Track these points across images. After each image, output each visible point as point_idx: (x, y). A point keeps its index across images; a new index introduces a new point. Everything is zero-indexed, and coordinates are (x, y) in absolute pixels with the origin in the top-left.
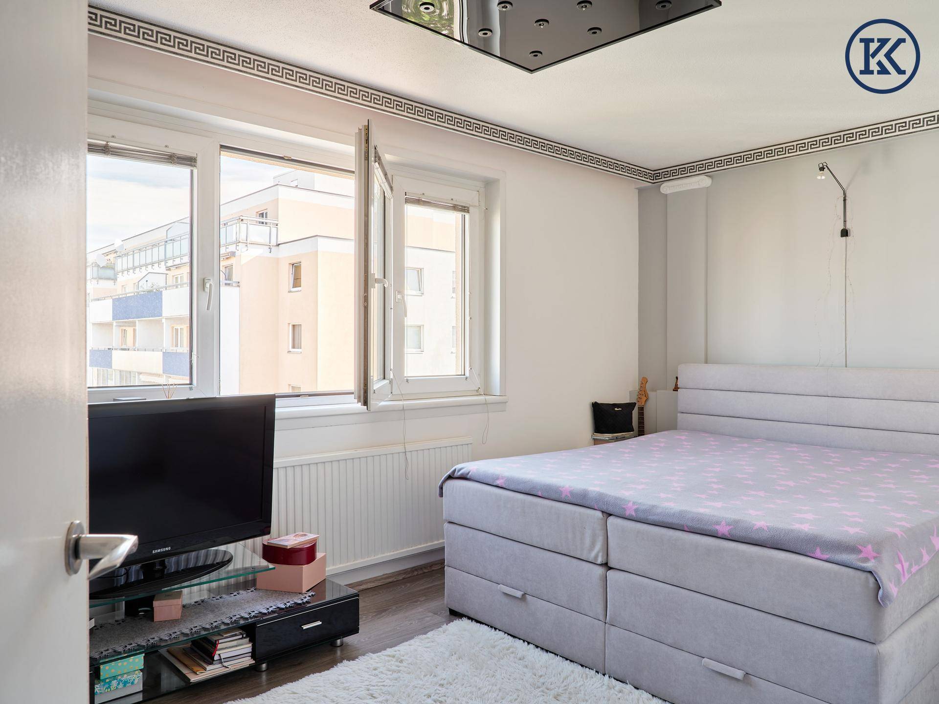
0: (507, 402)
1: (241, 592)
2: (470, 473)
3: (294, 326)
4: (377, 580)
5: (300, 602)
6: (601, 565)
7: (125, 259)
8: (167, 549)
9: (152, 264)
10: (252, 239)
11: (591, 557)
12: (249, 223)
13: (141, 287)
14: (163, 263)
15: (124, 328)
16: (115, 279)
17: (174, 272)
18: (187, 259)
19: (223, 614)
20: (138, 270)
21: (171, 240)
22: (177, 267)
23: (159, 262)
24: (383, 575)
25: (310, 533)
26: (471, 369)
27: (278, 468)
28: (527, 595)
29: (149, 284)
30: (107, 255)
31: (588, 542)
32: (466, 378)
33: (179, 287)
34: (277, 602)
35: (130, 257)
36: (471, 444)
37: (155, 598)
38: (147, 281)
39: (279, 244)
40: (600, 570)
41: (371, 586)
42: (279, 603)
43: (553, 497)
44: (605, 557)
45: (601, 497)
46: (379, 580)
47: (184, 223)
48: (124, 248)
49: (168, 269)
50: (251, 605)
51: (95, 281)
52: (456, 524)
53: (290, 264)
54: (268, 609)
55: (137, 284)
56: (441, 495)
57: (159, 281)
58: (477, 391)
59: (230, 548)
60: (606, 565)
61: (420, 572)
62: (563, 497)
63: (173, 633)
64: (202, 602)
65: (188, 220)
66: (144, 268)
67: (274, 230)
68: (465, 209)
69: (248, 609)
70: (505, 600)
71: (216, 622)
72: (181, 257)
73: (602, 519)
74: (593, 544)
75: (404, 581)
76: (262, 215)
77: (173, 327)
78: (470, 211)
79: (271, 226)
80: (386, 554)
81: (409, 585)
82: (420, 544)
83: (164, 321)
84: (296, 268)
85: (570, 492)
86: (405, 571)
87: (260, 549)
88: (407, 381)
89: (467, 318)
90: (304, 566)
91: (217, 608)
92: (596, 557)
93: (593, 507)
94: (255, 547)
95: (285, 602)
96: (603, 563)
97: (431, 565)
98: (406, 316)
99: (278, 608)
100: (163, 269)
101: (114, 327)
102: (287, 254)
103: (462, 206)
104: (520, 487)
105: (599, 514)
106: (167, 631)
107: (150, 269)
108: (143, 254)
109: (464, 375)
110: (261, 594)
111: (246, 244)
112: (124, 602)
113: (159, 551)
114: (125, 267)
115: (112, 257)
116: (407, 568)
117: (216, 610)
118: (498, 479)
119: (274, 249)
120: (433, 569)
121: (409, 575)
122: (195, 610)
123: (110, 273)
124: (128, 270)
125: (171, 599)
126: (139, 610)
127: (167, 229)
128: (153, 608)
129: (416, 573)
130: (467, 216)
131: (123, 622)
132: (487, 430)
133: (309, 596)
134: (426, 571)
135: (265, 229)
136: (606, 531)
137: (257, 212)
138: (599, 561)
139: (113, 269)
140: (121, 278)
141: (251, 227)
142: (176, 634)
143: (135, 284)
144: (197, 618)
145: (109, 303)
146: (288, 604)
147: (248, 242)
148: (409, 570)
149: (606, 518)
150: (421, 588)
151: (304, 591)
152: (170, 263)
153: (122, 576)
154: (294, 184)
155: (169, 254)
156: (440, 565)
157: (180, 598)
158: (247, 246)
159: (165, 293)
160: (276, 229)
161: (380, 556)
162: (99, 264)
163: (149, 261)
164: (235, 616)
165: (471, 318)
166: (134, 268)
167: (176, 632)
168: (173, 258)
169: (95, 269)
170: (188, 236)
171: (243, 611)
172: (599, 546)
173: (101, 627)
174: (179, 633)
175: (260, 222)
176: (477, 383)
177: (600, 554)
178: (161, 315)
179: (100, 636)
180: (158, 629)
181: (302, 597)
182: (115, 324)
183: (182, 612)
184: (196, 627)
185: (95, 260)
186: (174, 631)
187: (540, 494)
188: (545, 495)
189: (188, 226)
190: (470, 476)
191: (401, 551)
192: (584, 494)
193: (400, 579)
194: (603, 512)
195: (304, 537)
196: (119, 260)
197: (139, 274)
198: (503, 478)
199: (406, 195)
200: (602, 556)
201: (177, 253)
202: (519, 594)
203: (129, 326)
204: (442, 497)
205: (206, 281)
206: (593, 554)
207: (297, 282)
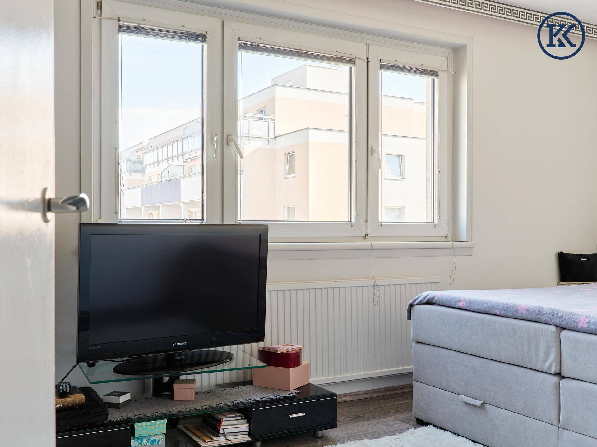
0: (474, 248)
1: (241, 387)
2: (435, 298)
3: (288, 208)
4: (354, 395)
5: (288, 396)
6: (555, 374)
7: (151, 154)
8: (184, 344)
9: (173, 158)
10: (254, 133)
11: (545, 367)
12: (251, 119)
13: (164, 177)
14: (181, 157)
15: (150, 212)
16: (143, 172)
17: (190, 164)
18: (199, 153)
19: (226, 399)
20: (161, 163)
21: (187, 137)
22: (193, 159)
23: (178, 156)
24: (360, 391)
25: (297, 344)
26: (440, 217)
27: (270, 291)
28: (486, 404)
29: (170, 174)
30: (137, 152)
31: (542, 353)
32: (435, 226)
33: (194, 176)
34: (269, 395)
35: (155, 152)
36: (439, 283)
37: (175, 382)
38: (168, 172)
39: (276, 137)
40: (555, 379)
41: (349, 400)
42: (271, 395)
43: (510, 314)
44: (559, 367)
45: (554, 313)
46: (356, 395)
47: (197, 122)
48: (151, 145)
49: (185, 162)
50: (248, 395)
51: (128, 174)
52: (422, 343)
53: (285, 154)
54: (262, 398)
55: (160, 175)
56: (409, 318)
57: (178, 172)
58: (446, 237)
59: (232, 349)
60: (560, 375)
61: (392, 393)
62: (519, 314)
63: (188, 408)
64: (210, 391)
65: (200, 120)
66: (166, 161)
67: (272, 125)
68: (434, 73)
69: (246, 398)
70: (466, 409)
71: (221, 403)
72: (195, 151)
73: (556, 332)
74: (547, 356)
75: (378, 398)
76: (262, 112)
77: (189, 211)
78: (439, 75)
79: (269, 121)
80: (362, 373)
81: (382, 401)
82: (393, 367)
83: (182, 205)
84: (290, 156)
85: (525, 309)
86: (379, 390)
87: (256, 352)
88: (381, 225)
89: (437, 172)
90: (291, 368)
91: (221, 395)
92: (550, 367)
93: (547, 322)
94: (252, 350)
95: (276, 395)
96: (557, 373)
97: (402, 387)
98: (380, 167)
99: (270, 398)
100: (181, 162)
101: (143, 211)
102: (283, 145)
103: (432, 71)
104: (480, 307)
105: (553, 328)
106: (184, 406)
107: (171, 162)
108: (165, 149)
109: (434, 222)
110: (256, 389)
111: (249, 138)
112: (152, 379)
113: (178, 344)
114: (151, 162)
115: (140, 153)
116: (380, 388)
117: (221, 397)
118: (459, 301)
119: (272, 142)
120: (404, 391)
121: (382, 394)
122: (205, 396)
123: (139, 167)
124: (153, 164)
125: (187, 384)
126: (163, 393)
127: (184, 128)
128: (174, 389)
129: (388, 393)
130: (436, 80)
131: (151, 399)
132: (454, 271)
133: (295, 393)
134: (397, 392)
135: (264, 124)
136: (559, 343)
137: (258, 110)
138: (553, 371)
139: (142, 163)
140: (148, 171)
141: (252, 123)
142: (190, 409)
143: (159, 175)
144: (207, 401)
145: (139, 191)
146: (278, 397)
147: (250, 136)
148: (382, 390)
149: (559, 332)
150: (393, 404)
151: (291, 389)
152: (187, 156)
153: (151, 364)
154: (289, 84)
155: (186, 149)
156: (409, 388)
157: (193, 383)
158: (249, 139)
159: (182, 181)
160: (273, 123)
161: (357, 374)
162: (131, 160)
163: (170, 155)
164: (236, 401)
165: (439, 172)
166: (158, 162)
167: (190, 408)
168: (189, 153)
169: (129, 163)
170: (200, 133)
171: (242, 398)
172: (553, 356)
173: (135, 401)
174: (192, 408)
175: (260, 118)
176: (445, 230)
177: (554, 364)
178: (180, 201)
179: (135, 406)
180: (177, 405)
181: (290, 393)
182: (143, 208)
183: (195, 396)
184: (206, 406)
185: (128, 156)
186: (189, 407)
187: (498, 313)
188: (503, 313)
189: (200, 124)
190: (435, 301)
191: (375, 371)
192: (539, 311)
193: (374, 396)
194: (557, 326)
195: (292, 346)
196: (147, 155)
197: (162, 166)
198: (464, 300)
199: (380, 62)
200: (556, 366)
201: (192, 148)
202: (478, 403)
203: (155, 210)
204: (411, 320)
205: (213, 135)
206: (547, 364)
207: (291, 170)
